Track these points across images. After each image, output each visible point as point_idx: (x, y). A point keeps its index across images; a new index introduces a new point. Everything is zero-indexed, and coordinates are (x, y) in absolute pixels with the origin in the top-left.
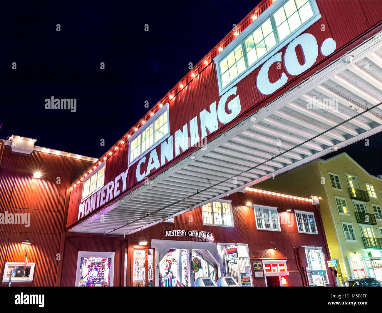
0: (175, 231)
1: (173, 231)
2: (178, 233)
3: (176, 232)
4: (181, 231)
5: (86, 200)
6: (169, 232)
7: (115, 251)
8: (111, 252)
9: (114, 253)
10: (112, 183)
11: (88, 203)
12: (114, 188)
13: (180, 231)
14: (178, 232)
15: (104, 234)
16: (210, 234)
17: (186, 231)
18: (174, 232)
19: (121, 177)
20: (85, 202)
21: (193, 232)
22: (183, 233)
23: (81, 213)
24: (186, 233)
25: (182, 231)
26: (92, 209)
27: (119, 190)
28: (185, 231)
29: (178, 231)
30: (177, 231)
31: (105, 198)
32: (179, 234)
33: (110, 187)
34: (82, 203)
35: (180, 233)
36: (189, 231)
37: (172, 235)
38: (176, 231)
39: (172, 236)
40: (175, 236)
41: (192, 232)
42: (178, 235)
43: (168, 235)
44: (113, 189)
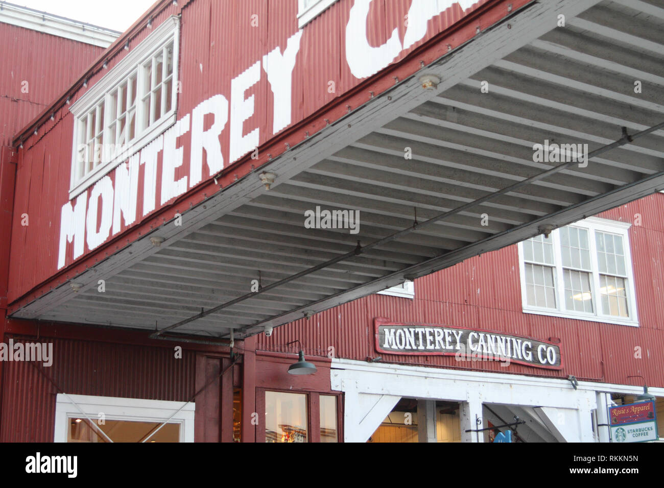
0: (420, 330)
1: (412, 330)
2: (429, 338)
3: (424, 336)
4: (440, 330)
5: (90, 188)
6: (395, 333)
7: (195, 395)
8: (181, 400)
9: (192, 406)
10: (215, 104)
11: (100, 199)
12: (228, 125)
13: (436, 330)
14: (432, 334)
15: (156, 331)
16: (549, 349)
17: (461, 332)
18: (416, 335)
19: (264, 75)
20: (89, 196)
21: (486, 338)
22: (449, 339)
23: (70, 241)
24: (458, 338)
25: (446, 331)
26: (123, 221)
27: (257, 130)
28: (458, 334)
29: (432, 330)
30: (428, 330)
31: (182, 172)
32: (433, 343)
33: (209, 120)
34: (74, 201)
35: (437, 338)
36: (471, 334)
37: (408, 347)
38: (423, 330)
39: (408, 350)
40: (417, 350)
41: (482, 335)
42: (429, 347)
43: (394, 347)
44: (223, 128)
